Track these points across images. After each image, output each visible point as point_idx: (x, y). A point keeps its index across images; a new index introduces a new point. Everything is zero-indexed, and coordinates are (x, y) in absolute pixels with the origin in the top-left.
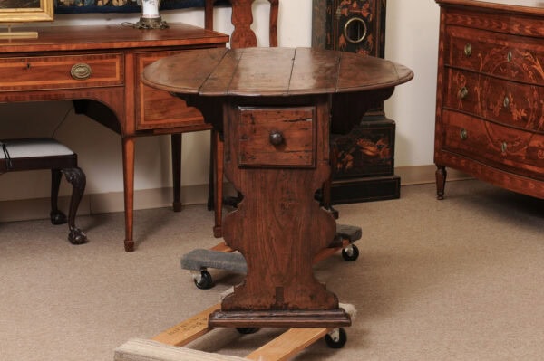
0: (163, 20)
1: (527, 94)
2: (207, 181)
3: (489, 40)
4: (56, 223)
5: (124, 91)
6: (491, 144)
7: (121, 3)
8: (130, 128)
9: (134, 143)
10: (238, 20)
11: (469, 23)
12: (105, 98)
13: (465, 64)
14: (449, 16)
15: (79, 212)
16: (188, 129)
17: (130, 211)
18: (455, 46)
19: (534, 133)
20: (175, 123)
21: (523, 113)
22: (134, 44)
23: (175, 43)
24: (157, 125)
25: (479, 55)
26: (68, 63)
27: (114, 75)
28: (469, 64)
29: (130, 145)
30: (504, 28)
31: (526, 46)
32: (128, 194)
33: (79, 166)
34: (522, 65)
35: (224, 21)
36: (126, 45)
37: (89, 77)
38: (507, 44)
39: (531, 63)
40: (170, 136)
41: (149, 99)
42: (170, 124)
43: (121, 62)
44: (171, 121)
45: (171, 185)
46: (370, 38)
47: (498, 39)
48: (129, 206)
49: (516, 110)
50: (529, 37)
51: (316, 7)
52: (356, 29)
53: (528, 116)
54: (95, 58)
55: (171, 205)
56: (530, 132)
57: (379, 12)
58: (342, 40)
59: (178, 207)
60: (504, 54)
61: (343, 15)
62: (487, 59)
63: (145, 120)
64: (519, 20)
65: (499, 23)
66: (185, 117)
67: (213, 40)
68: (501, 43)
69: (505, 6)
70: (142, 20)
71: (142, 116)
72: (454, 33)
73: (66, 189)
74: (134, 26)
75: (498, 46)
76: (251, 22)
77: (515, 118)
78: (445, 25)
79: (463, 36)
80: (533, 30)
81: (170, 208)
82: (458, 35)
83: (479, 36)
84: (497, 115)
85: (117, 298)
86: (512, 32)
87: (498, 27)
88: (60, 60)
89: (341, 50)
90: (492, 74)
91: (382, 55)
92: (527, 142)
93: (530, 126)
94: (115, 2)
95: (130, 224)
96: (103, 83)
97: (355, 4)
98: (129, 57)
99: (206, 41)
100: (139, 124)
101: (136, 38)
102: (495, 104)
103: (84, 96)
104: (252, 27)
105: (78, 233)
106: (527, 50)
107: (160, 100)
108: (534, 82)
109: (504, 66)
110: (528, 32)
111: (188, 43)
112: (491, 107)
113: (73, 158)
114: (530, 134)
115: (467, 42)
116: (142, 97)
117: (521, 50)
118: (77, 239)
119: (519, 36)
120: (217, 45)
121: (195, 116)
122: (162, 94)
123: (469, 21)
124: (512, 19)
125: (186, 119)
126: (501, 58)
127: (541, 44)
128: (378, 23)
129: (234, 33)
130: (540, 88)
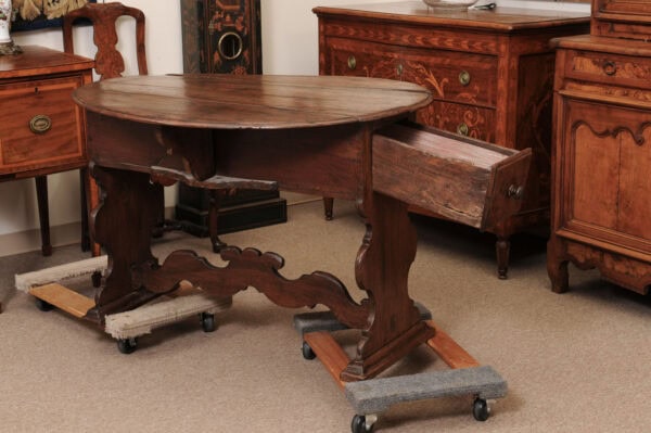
0: (16, 44)
2: (79, 219)
3: (375, 52)
10: (102, 40)
11: (351, 34)
14: (328, 27)
16: (55, 170)
20: (39, 164)
23: (33, 72)
24: (18, 168)
25: (365, 68)
30: (392, 39)
31: (418, 58)
34: (414, 78)
35: (85, 44)
38: (396, 56)
39: (424, 76)
40: (34, 180)
41: (7, 139)
42: (34, 165)
44: (34, 162)
45: (38, 225)
46: (246, 53)
47: (385, 51)
50: (420, 48)
51: (186, 23)
52: (230, 44)
55: (40, 248)
57: (253, 24)
58: (217, 57)
59: (47, 250)
60: (393, 67)
61: (216, 30)
62: (374, 72)
63: (4, 164)
64: (409, 30)
65: (385, 33)
66: (53, 155)
67: (77, 67)
68: (389, 55)
69: (393, 15)
72: (335, 45)
75: (386, 59)
76: (116, 41)
78: (324, 36)
79: (345, 48)
80: (423, 40)
81: (37, 252)
82: (340, 48)
83: (364, 48)
86: (401, 43)
87: (385, 38)
91: (260, 71)
97: (228, 17)
99: (70, 70)
104: (117, 47)
106: (419, 63)
107: (20, 140)
110: (419, 42)
111: (49, 72)
115: (350, 54)
117: (411, 62)
119: (409, 47)
120: (81, 72)
121: (62, 154)
122: (23, 133)
123: (352, 32)
124: (401, 29)
125: (53, 159)
126: (390, 71)
127: (434, 56)
128: (254, 37)
129: (97, 55)
130: (436, 102)
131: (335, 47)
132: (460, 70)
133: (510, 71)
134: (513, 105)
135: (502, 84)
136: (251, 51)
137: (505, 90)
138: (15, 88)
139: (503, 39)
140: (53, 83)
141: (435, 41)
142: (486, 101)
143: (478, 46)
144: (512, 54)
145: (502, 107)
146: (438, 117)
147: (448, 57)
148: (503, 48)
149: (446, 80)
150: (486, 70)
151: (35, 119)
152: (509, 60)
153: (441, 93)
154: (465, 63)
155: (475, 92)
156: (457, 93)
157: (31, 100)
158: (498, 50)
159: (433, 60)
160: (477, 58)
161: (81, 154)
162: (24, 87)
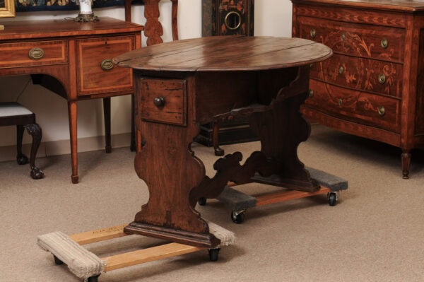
0: (95, 15)
1: (356, 64)
2: (130, 131)
3: (328, 26)
4: (21, 163)
5: (69, 67)
6: (331, 101)
7: (64, 4)
8: (73, 94)
9: (77, 105)
10: (149, 15)
12: (55, 73)
14: (299, 9)
15: (38, 155)
16: (115, 94)
17: (75, 154)
18: (303, 30)
19: (361, 92)
20: (106, 90)
21: (353, 78)
22: (75, 33)
23: (105, 32)
24: (93, 92)
25: (321, 37)
26: (26, 48)
27: (61, 56)
29: (74, 106)
30: (338, 18)
31: (355, 30)
32: (73, 141)
33: (37, 122)
34: (352, 43)
35: (139, 16)
36: (69, 34)
37: (42, 58)
38: (341, 29)
39: (359, 42)
40: (102, 99)
41: (87, 73)
42: (102, 91)
43: (66, 46)
44: (103, 88)
45: (104, 133)
46: (243, 26)
47: (334, 25)
48: (74, 151)
49: (348, 76)
50: (356, 23)
51: (204, 5)
52: (233, 20)
53: (357, 80)
54: (46, 44)
55: (104, 148)
56: (359, 91)
57: (249, 7)
58: (223, 28)
59: (109, 150)
60: (339, 36)
61: (224, 10)
62: (327, 40)
63: (84, 88)
64: (349, 11)
65: (335, 14)
66: (114, 85)
67: (132, 30)
68: (337, 28)
70: (80, 15)
71: (82, 85)
72: (303, 21)
73: (28, 139)
74: (74, 20)
75: (335, 31)
76: (159, 16)
77: (348, 81)
78: (296, 16)
79: (309, 24)
80: (358, 18)
81: (103, 150)
82: (306, 23)
83: (321, 23)
84: (335, 79)
85: (67, 219)
86: (344, 20)
87: (334, 17)
88: (21, 46)
89: (223, 35)
92: (357, 99)
93: (358, 86)
94: (60, 3)
95: (75, 163)
96: (53, 62)
97: (232, 2)
98: (72, 43)
99: (128, 32)
100: (80, 91)
101: (76, 29)
102: (333, 72)
103: (39, 71)
104: (159, 19)
105: (37, 171)
106: (355, 33)
107: (94, 74)
108: (361, 55)
109: (339, 44)
110: (356, 19)
111: (114, 31)
112: (330, 74)
113: (33, 116)
114: (358, 93)
115: (311, 27)
116: (82, 71)
117: (351, 32)
118: (37, 175)
119: (350, 23)
120: (135, 33)
121: (120, 85)
122: (96, 70)
123: (314, 13)
124: (344, 10)
125: (114, 87)
126: (337, 38)
127: (365, 28)
128: (249, 16)
129: (146, 24)
130: (366, 59)
131: (303, 23)
132: (381, 38)
133: (414, 39)
134: (415, 62)
135: (408, 47)
136: (246, 25)
137: (410, 52)
138: (93, 41)
139: (410, 17)
140: (117, 39)
141: (366, 19)
142: (397, 58)
143: (393, 22)
144: (415, 28)
145: (407, 63)
146: (367, 69)
147: (373, 30)
148: (409, 23)
150: (398, 38)
151: (104, 62)
152: (413, 32)
153: (369, 53)
154: (384, 34)
155: (391, 53)
156: (379, 53)
157: (102, 49)
158: (406, 24)
159: (364, 31)
160: (393, 30)
161: (131, 85)
162: (99, 41)
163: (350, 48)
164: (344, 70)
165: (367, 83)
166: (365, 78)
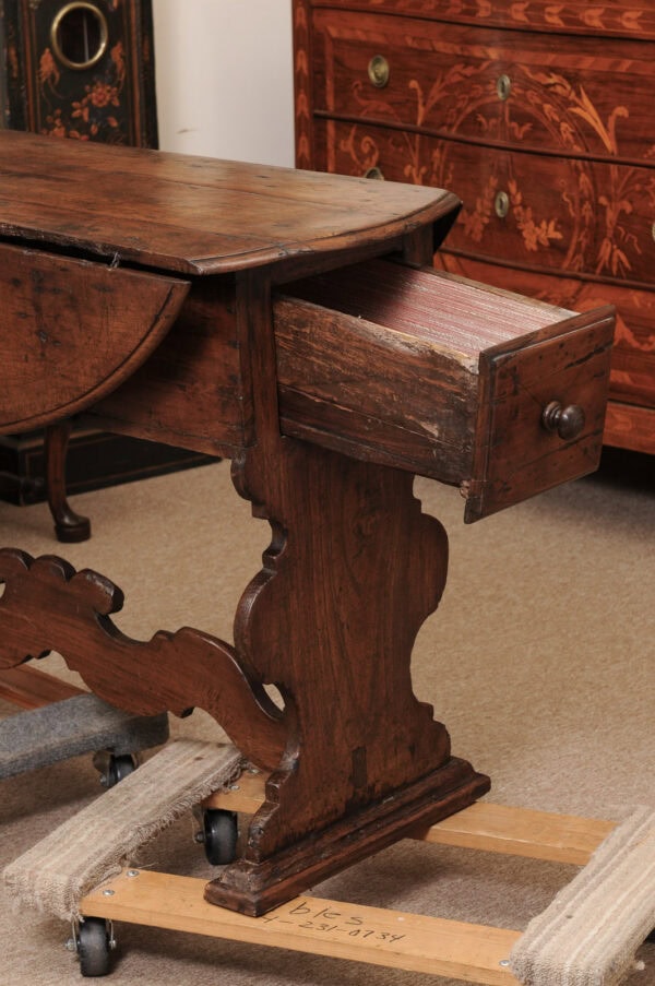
1: (562, 182)
3: (440, 46)
13: (374, 109)
19: (585, 281)
21: (550, 232)
25: (413, 84)
28: (384, 107)
30: (482, 14)
31: (549, 59)
34: (540, 108)
38: (494, 54)
39: (567, 103)
46: (117, 52)
47: (469, 42)
49: (531, 224)
50: (555, 34)
53: (568, 238)
56: (576, 278)
58: (47, 64)
60: (480, 79)
62: (436, 93)
68: (476, 51)
72: (334, 27)
75: (468, 61)
77: (531, 245)
78: (306, 7)
79: (361, 36)
80: (563, 15)
82: (347, 35)
83: (409, 35)
84: (478, 237)
86: (508, 23)
87: (466, 12)
90: (453, 133)
93: (572, 263)
102: (472, 210)
106: (552, 70)
108: (578, 150)
109: (489, 112)
110: (554, 20)
114: (575, 285)
115: (374, 51)
117: (536, 69)
119: (527, 32)
126: (478, 90)
127: (592, 53)
128: (134, 13)
130: (598, 163)
131: (334, 32)
136: (128, 47)
141: (593, 18)
146: (603, 200)
149: (621, 111)
153: (609, 143)
156: (648, 144)
159: (588, 63)
163: (536, 125)
164: (512, 206)
165: (606, 249)
166: (596, 233)
